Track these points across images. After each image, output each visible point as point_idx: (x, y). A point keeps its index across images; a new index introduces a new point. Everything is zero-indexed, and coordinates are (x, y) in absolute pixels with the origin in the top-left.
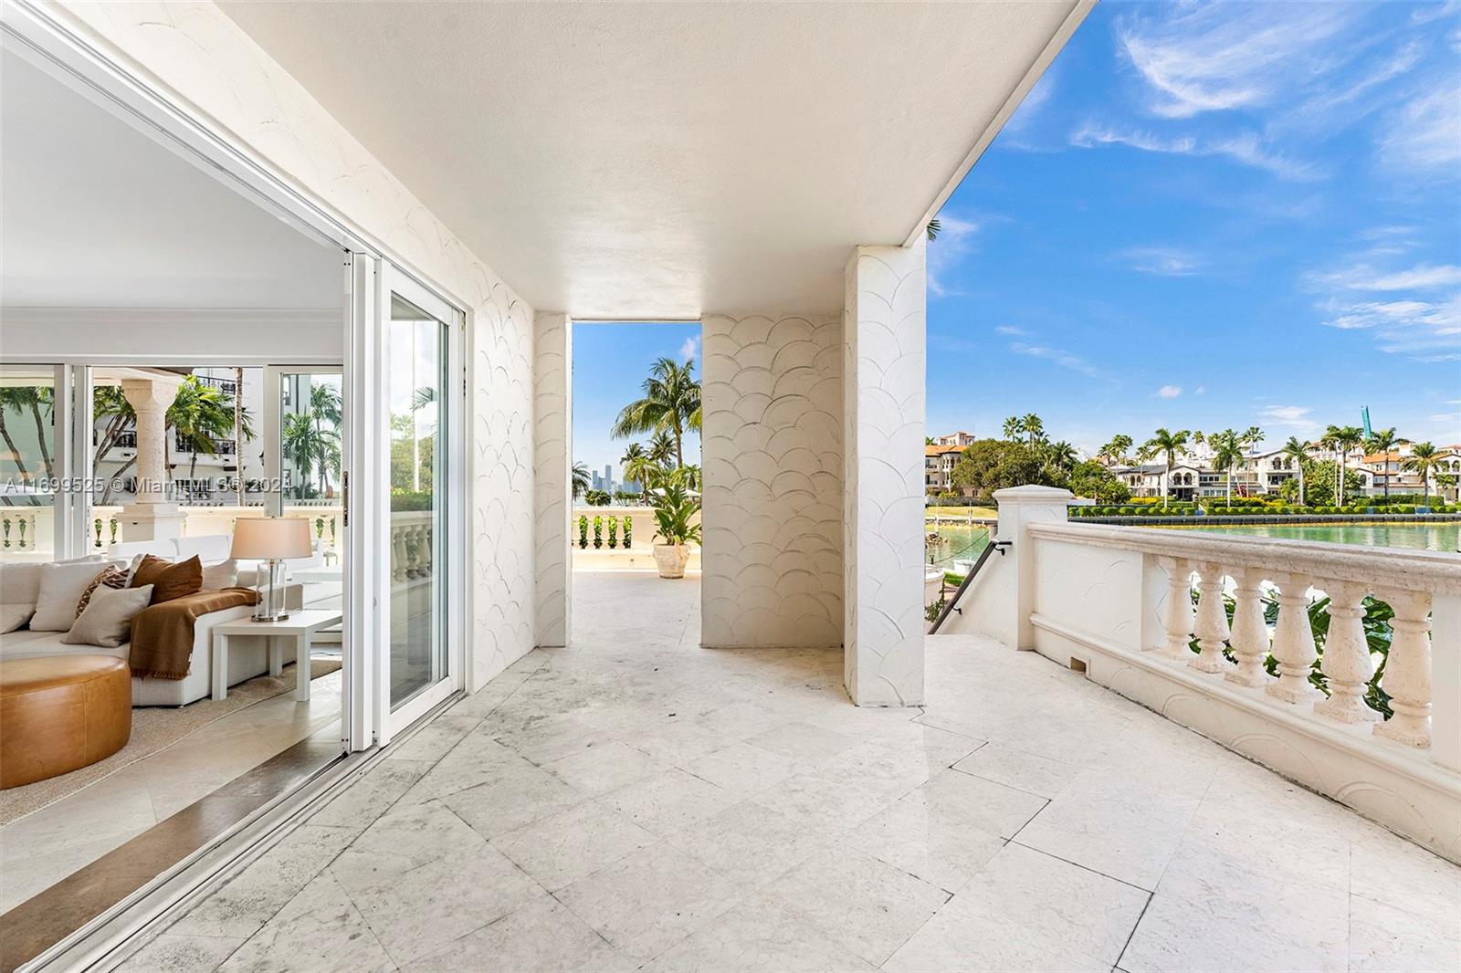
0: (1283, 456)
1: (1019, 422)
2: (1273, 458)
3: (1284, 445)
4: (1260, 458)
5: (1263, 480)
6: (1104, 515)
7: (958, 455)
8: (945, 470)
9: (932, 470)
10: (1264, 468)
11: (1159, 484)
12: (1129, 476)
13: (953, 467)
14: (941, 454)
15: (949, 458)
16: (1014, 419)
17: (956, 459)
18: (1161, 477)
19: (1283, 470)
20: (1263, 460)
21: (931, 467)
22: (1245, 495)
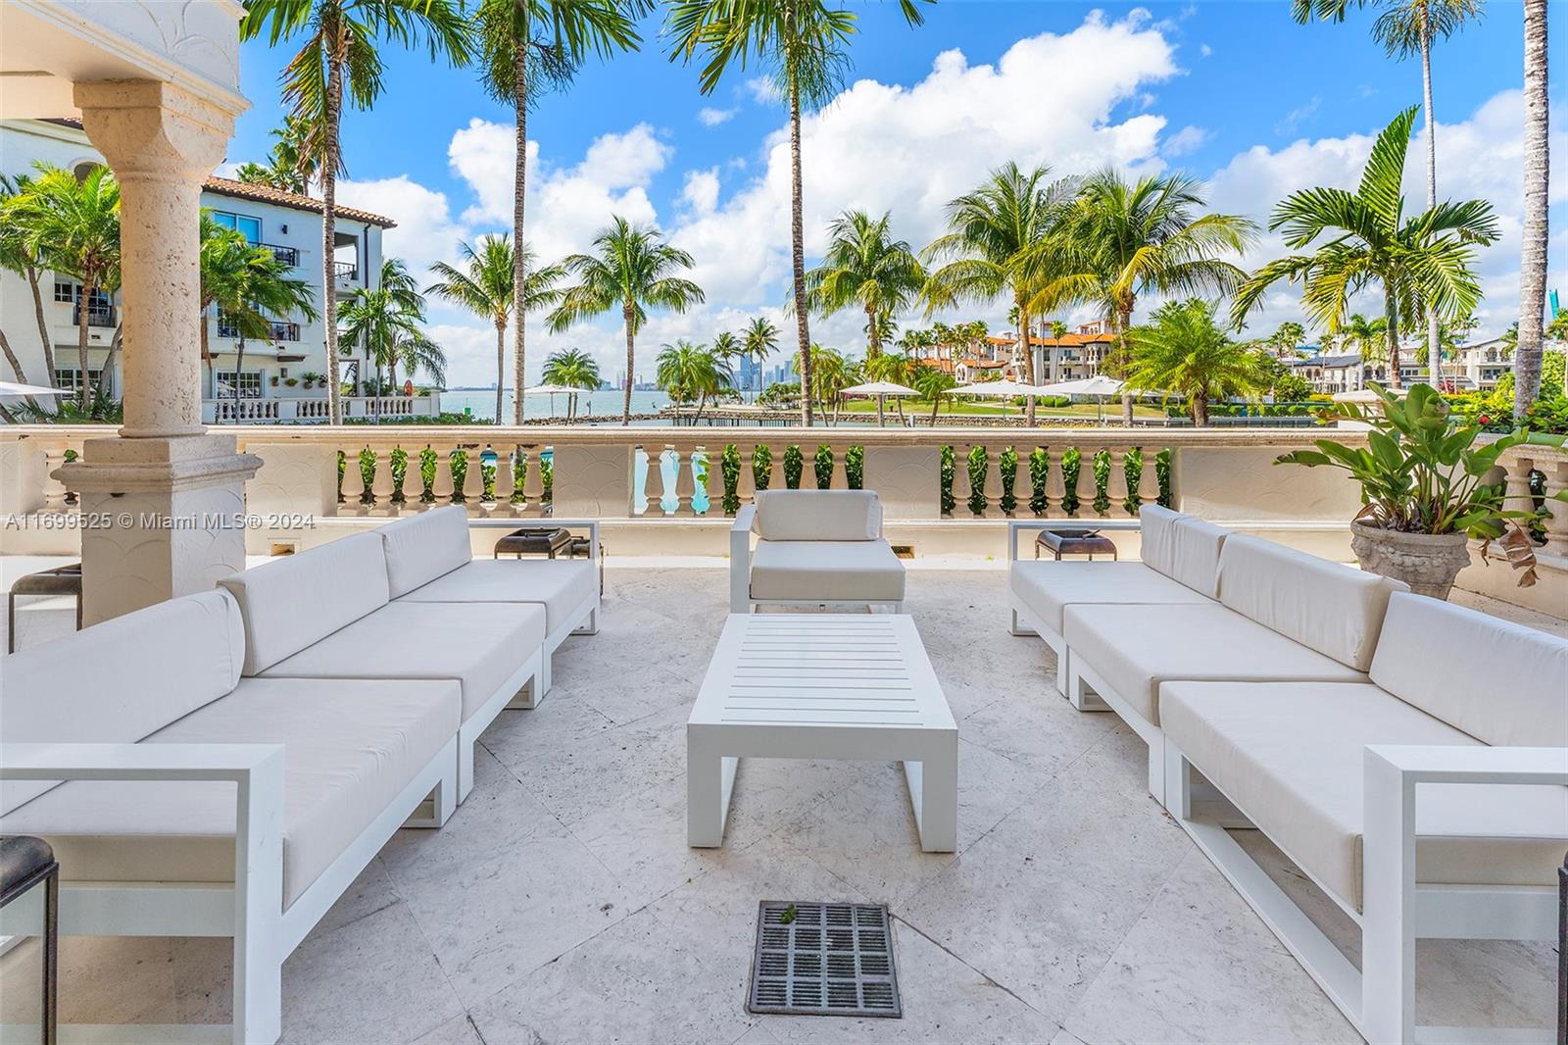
0: (1500, 346)
1: (1180, 307)
2: (1486, 348)
3: (1504, 333)
4: (1470, 348)
5: (1473, 374)
6: (1289, 414)
7: (1107, 345)
8: (1090, 362)
9: (1075, 362)
10: (1474, 361)
11: (1344, 378)
12: (1304, 369)
13: (1099, 359)
14: (1085, 344)
15: (1094, 349)
16: (1175, 304)
17: (1103, 349)
18: (1347, 371)
19: (1499, 362)
20: (1474, 351)
21: (1074, 359)
22: (1452, 391)
